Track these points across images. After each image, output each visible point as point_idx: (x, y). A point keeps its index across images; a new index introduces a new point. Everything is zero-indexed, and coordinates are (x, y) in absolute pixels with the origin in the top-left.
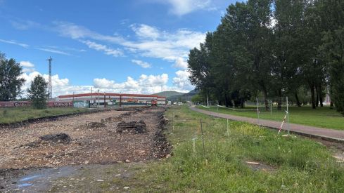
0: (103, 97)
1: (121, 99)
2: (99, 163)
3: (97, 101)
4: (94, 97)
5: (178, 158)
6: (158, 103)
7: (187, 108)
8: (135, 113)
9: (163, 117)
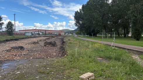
0: (38, 31)
1: (46, 32)
2: (37, 58)
3: (35, 33)
4: (34, 31)
5: (70, 57)
6: (61, 34)
7: (74, 36)
8: (52, 38)
9: (63, 40)
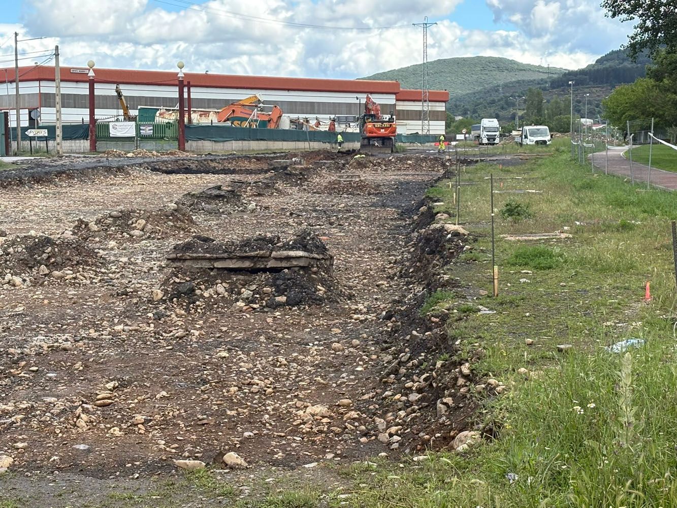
0: (83, 89)
1: (184, 105)
2: (73, 465)
3: (47, 115)
4: (30, 88)
5: (526, 454)
6: (404, 128)
7: (580, 160)
9: (431, 216)
